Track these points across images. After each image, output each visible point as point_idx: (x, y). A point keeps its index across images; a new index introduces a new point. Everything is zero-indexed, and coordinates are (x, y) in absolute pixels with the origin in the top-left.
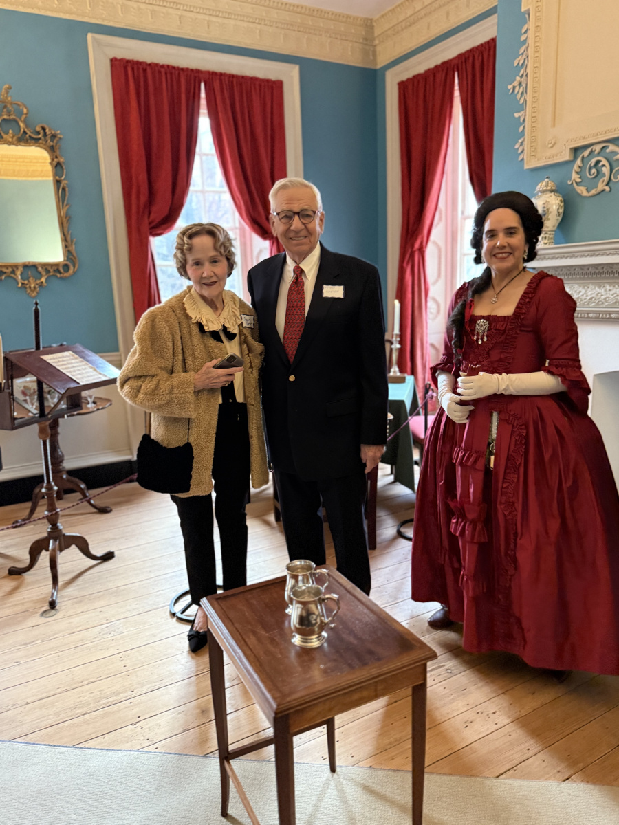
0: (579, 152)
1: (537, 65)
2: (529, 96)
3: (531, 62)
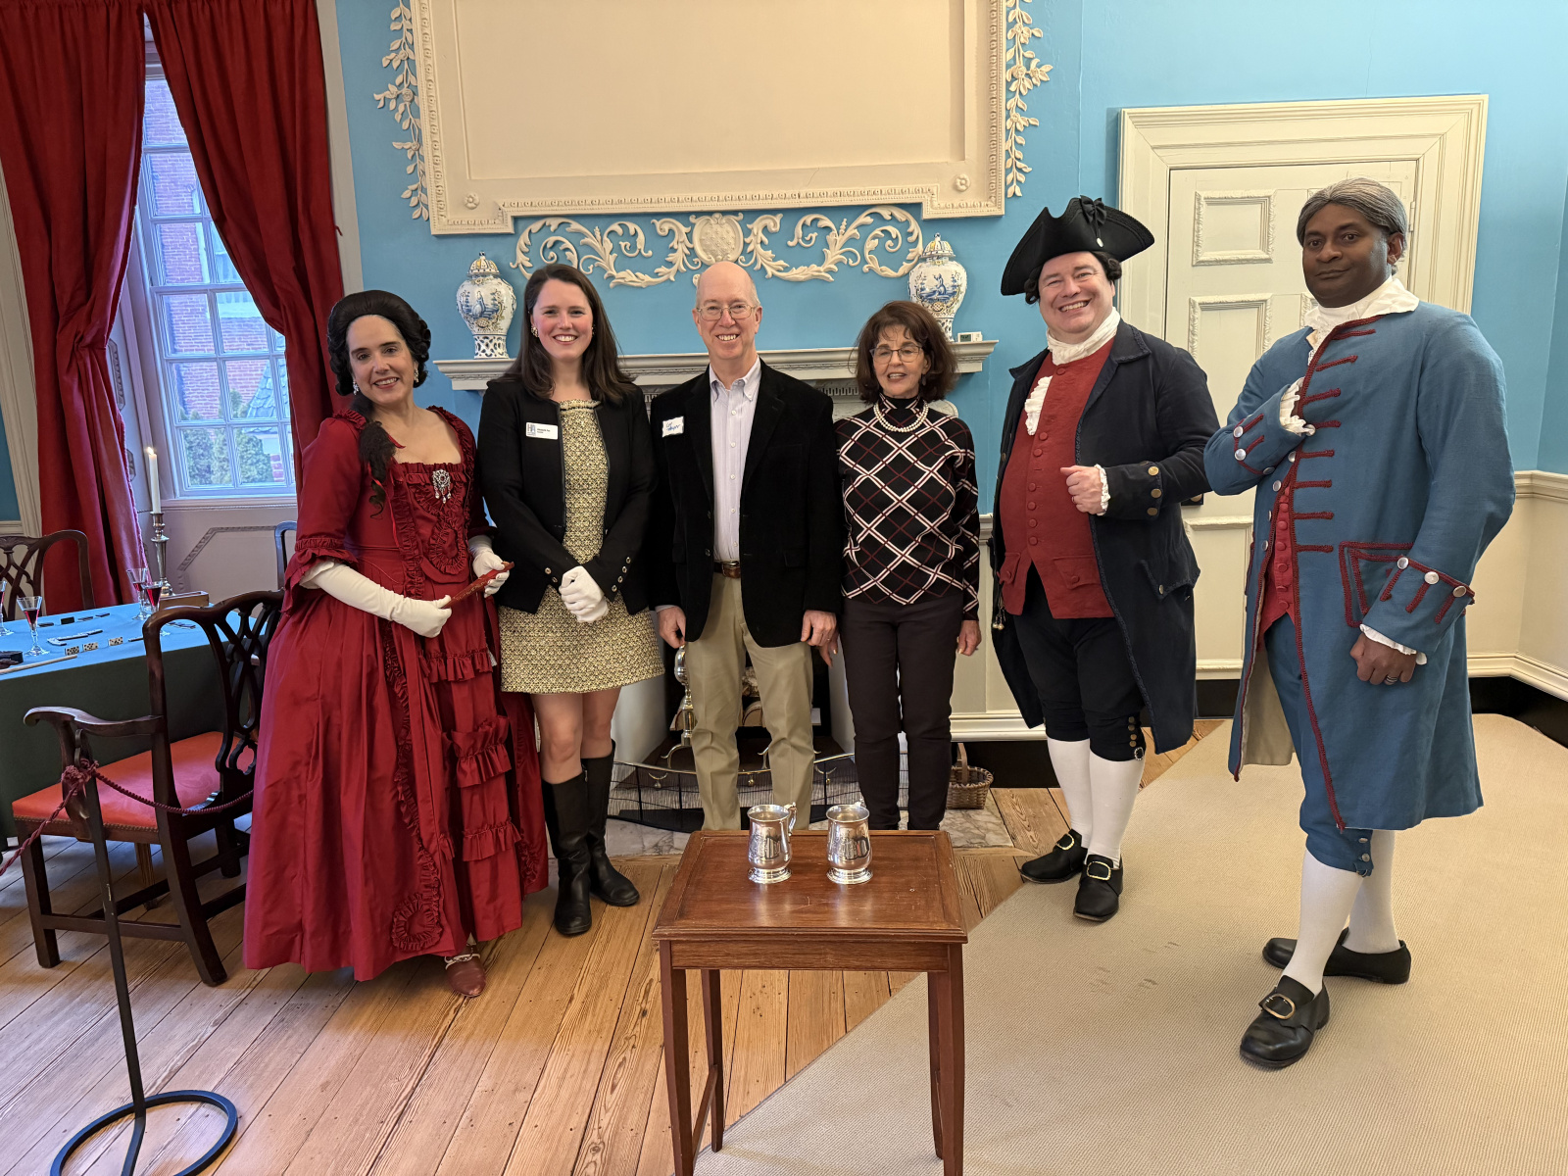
0: (521, 224)
1: (431, 78)
2: (424, 123)
3: (420, 71)
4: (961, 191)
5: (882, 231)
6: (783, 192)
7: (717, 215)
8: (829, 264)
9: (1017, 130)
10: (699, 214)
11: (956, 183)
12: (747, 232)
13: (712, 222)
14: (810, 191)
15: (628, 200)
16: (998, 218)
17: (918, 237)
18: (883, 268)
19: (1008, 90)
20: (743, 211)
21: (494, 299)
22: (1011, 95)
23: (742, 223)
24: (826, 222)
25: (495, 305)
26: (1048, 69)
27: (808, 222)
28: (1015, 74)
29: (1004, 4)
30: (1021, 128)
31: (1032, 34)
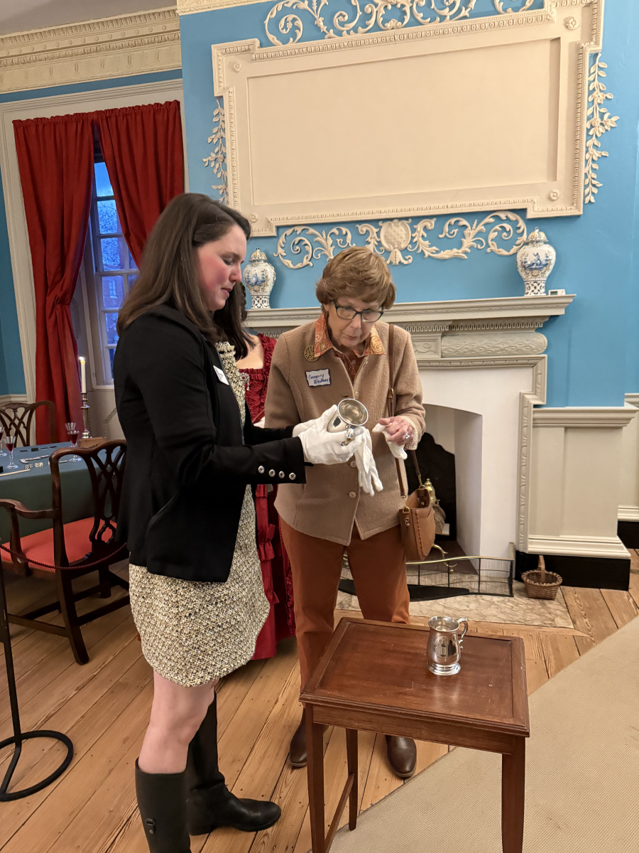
0: (281, 230)
1: (234, 147)
2: (229, 174)
3: (228, 144)
4: (553, 200)
5: (501, 227)
6: (437, 205)
7: (396, 221)
8: (465, 248)
9: (593, 160)
10: (385, 220)
11: (550, 195)
12: (414, 230)
13: (392, 225)
14: (454, 203)
15: (343, 214)
16: (578, 216)
17: (523, 231)
18: (500, 250)
19: (588, 135)
20: (412, 218)
21: (263, 275)
22: (590, 137)
23: (411, 225)
24: (464, 222)
25: (263, 278)
26: (616, 120)
27: (453, 223)
28: (593, 124)
29: (587, 79)
30: (595, 158)
31: (606, 97)
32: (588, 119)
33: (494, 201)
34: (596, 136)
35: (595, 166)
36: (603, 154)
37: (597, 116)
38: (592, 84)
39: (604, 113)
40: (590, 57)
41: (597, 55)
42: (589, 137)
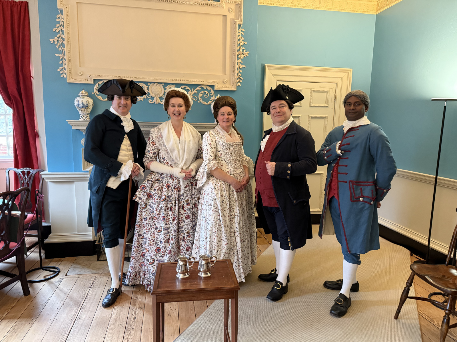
0: (96, 81)
1: (69, 36)
2: (66, 49)
3: (66, 34)
4: (225, 83)
5: (204, 92)
6: (176, 79)
11: (223, 80)
12: (165, 89)
13: (155, 85)
14: (184, 79)
15: (130, 77)
16: (235, 91)
17: (213, 94)
18: (204, 102)
20: (164, 83)
21: (87, 103)
23: (164, 86)
24: (188, 88)
25: (87, 105)
26: (248, 53)
28: (240, 53)
29: (237, 34)
30: (241, 68)
31: (244, 43)
32: (238, 51)
33: (201, 80)
34: (241, 58)
35: (241, 71)
36: (244, 66)
37: (241, 50)
38: (239, 37)
39: (243, 50)
40: (238, 26)
41: (240, 25)
42: (238, 58)
